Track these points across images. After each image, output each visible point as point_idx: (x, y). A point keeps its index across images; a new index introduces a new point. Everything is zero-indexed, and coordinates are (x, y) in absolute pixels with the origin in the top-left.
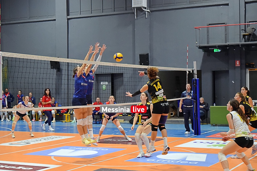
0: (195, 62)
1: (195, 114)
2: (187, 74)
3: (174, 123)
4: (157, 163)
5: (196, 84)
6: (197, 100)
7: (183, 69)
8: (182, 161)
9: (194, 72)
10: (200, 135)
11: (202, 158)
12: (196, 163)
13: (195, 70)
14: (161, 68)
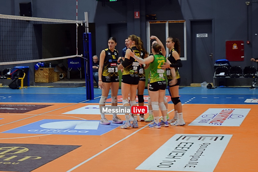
0: (87, 13)
1: (87, 75)
2: (77, 27)
3: (64, 87)
4: (40, 134)
5: (88, 40)
6: (89, 59)
7: (72, 22)
8: (70, 130)
9: (85, 24)
10: (93, 99)
11: (94, 125)
12: (87, 132)
13: (86, 22)
14: (45, 20)
